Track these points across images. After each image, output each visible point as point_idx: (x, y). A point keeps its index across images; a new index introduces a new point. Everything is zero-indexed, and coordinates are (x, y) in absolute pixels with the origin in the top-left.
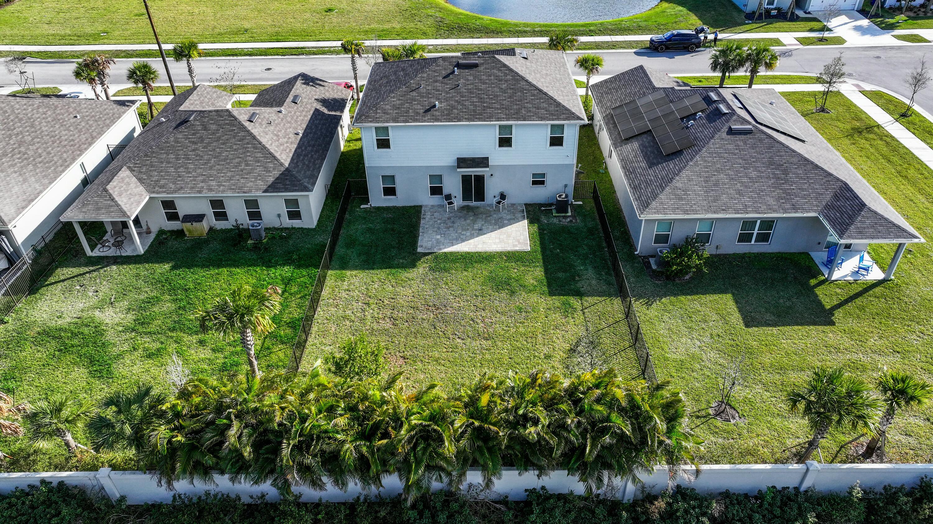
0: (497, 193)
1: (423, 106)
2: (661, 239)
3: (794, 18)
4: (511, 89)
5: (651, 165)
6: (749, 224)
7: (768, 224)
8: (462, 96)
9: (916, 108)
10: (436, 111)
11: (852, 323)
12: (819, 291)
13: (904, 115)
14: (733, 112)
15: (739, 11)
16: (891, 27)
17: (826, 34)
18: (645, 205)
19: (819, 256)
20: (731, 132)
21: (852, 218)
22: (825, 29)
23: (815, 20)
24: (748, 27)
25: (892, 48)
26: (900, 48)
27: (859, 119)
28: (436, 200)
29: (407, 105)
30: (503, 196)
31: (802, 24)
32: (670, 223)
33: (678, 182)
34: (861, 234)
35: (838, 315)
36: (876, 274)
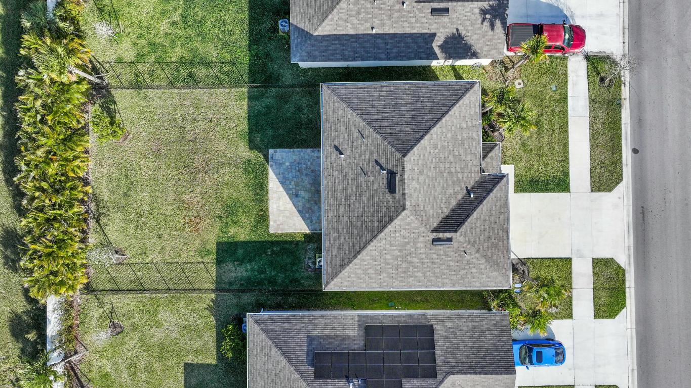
1: (342, 143)
4: (362, 224)
8: (353, 179)
10: (337, 156)
29: (343, 128)
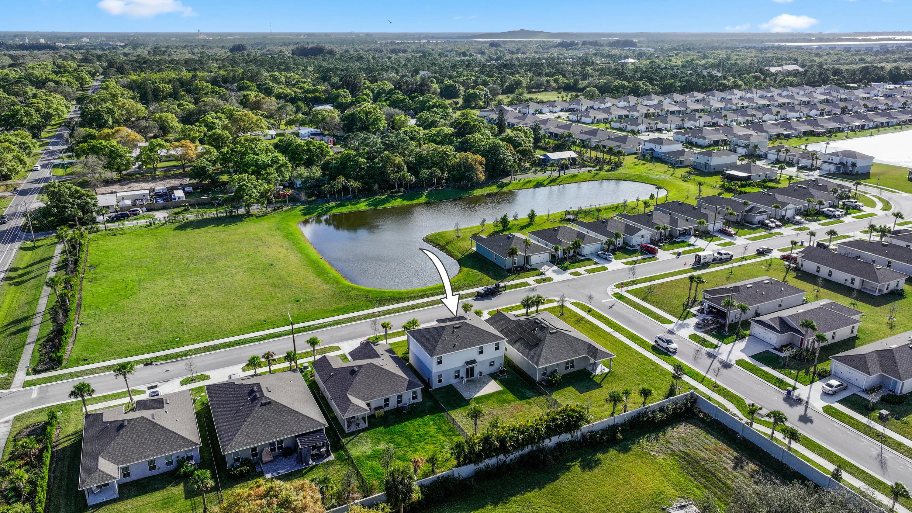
0: (478, 372)
1: (451, 345)
2: (543, 374)
3: (528, 270)
4: (477, 333)
5: (530, 350)
6: (567, 363)
7: (573, 361)
8: (462, 339)
9: (593, 308)
11: (607, 386)
12: (594, 379)
13: (589, 311)
14: (548, 327)
15: (503, 269)
16: (566, 269)
17: (543, 277)
18: (537, 364)
19: (589, 368)
20: (551, 333)
21: (596, 354)
22: (542, 274)
23: (535, 269)
24: (511, 278)
25: (571, 280)
26: (574, 279)
27: (576, 316)
28: (457, 380)
29: (445, 346)
30: (481, 373)
31: (532, 272)
32: (545, 368)
33: (543, 354)
34: (601, 358)
35: (602, 384)
36: (607, 370)
